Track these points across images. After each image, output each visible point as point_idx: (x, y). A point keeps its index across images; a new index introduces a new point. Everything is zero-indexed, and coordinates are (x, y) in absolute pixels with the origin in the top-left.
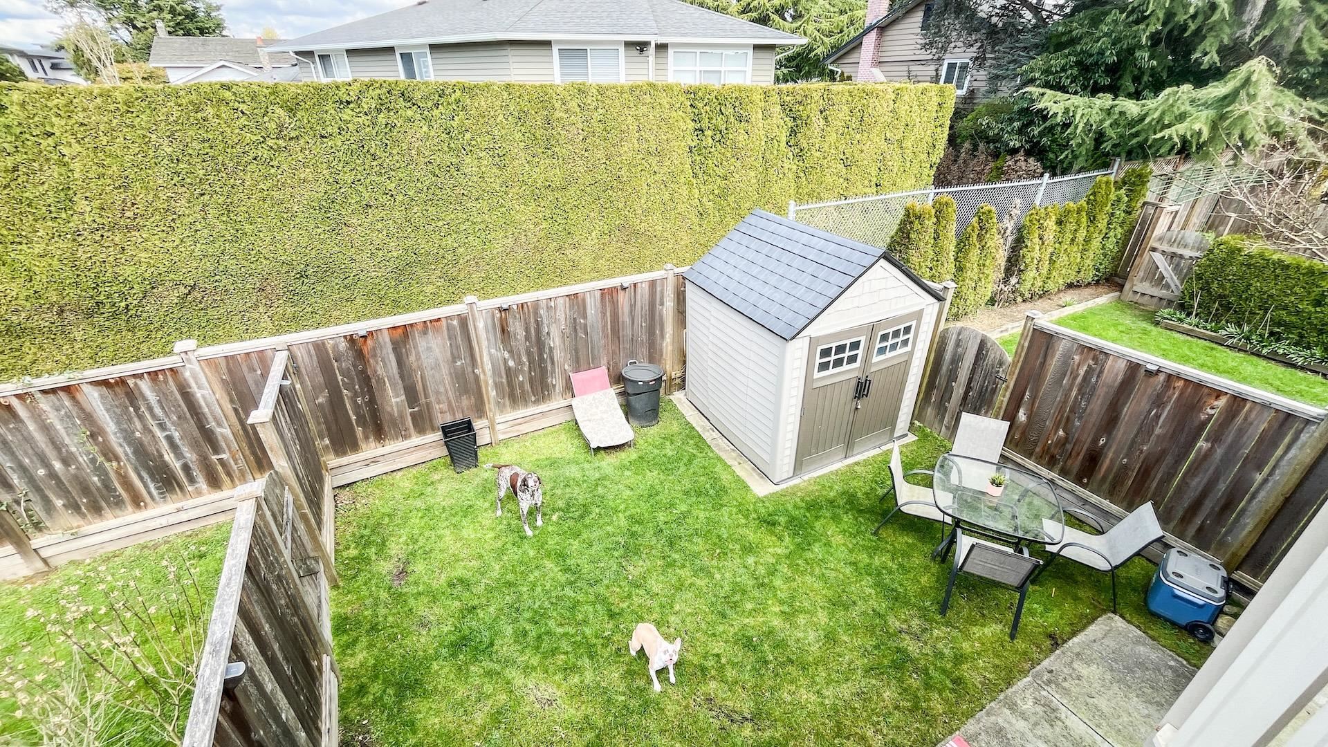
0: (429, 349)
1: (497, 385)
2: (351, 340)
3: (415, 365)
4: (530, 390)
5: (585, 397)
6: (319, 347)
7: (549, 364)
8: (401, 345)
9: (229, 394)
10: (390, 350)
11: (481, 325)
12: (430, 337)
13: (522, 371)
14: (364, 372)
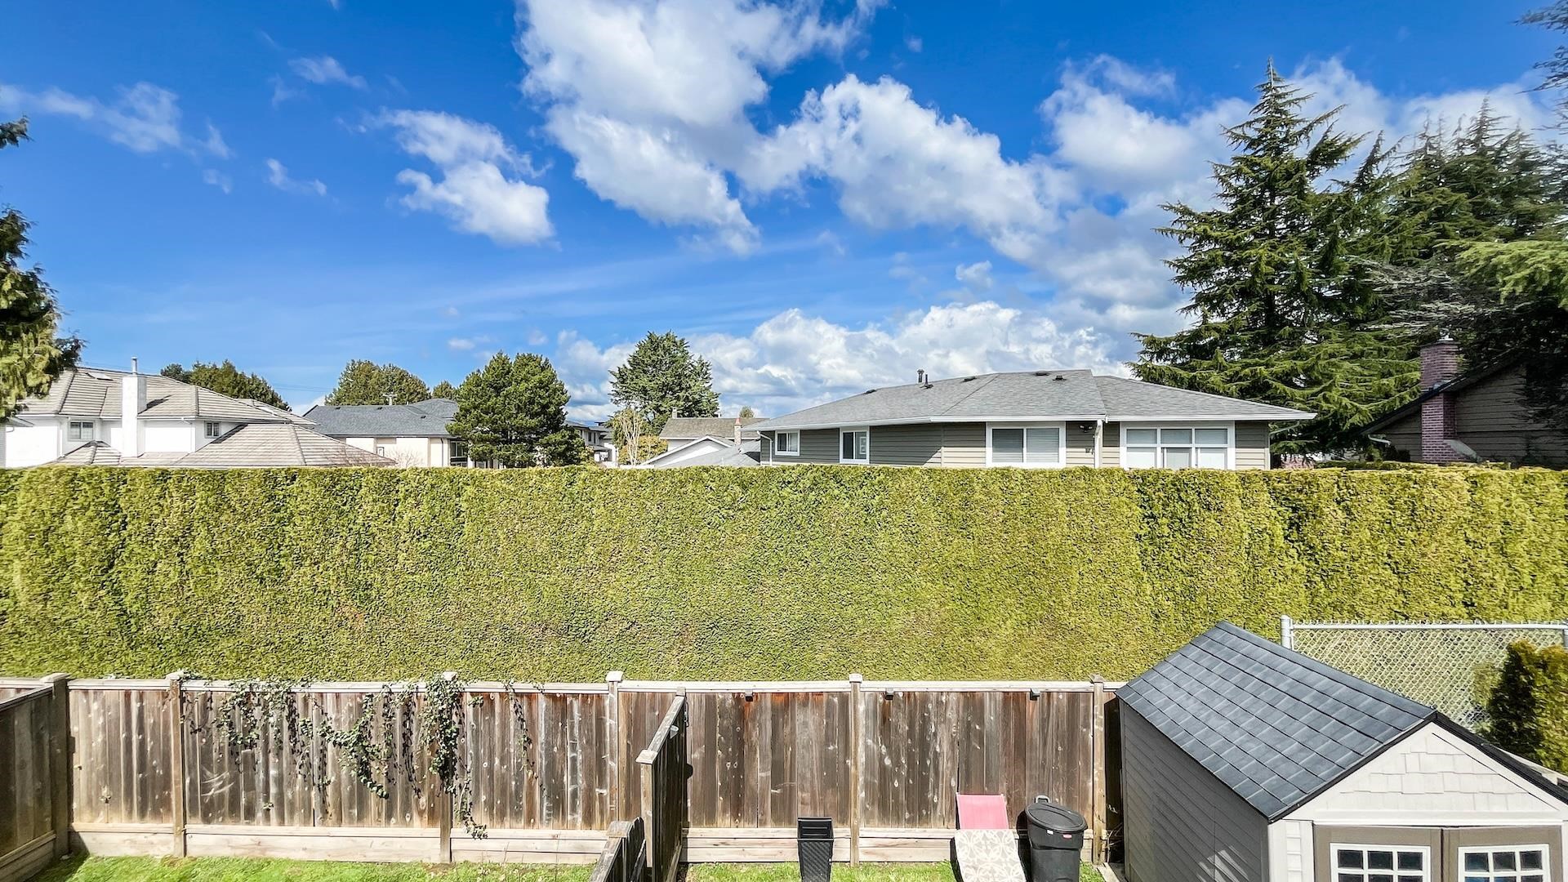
0: (805, 724)
1: (868, 786)
2: (737, 697)
3: (787, 739)
4: (905, 802)
5: (973, 832)
6: (710, 699)
7: (932, 773)
8: (780, 715)
9: (629, 729)
10: (769, 716)
11: (861, 708)
12: (809, 712)
13: (898, 775)
14: (740, 734)
